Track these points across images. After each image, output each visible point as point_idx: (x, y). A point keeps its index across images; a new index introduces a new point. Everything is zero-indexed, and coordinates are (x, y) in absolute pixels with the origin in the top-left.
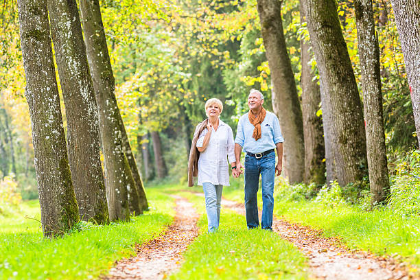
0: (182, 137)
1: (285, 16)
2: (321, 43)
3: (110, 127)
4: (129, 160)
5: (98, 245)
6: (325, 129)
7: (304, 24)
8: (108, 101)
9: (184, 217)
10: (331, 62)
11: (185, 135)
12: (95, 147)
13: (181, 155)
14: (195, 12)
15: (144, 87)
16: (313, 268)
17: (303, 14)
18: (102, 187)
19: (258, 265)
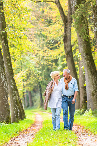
0: (38, 92)
1: (74, 51)
2: (85, 61)
3: (12, 90)
4: (19, 101)
5: (6, 132)
6: (87, 91)
7: (80, 54)
8: (11, 81)
9: (38, 121)
10: (89, 67)
11: (39, 92)
12: (6, 97)
13: (38, 98)
14: (43, 49)
15: (25, 75)
16: (79, 141)
17: (79, 50)
18: (9, 111)
19: (60, 140)
